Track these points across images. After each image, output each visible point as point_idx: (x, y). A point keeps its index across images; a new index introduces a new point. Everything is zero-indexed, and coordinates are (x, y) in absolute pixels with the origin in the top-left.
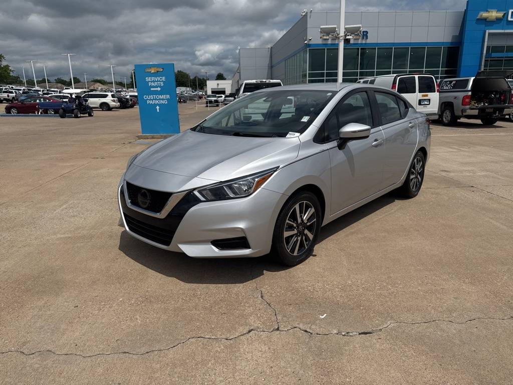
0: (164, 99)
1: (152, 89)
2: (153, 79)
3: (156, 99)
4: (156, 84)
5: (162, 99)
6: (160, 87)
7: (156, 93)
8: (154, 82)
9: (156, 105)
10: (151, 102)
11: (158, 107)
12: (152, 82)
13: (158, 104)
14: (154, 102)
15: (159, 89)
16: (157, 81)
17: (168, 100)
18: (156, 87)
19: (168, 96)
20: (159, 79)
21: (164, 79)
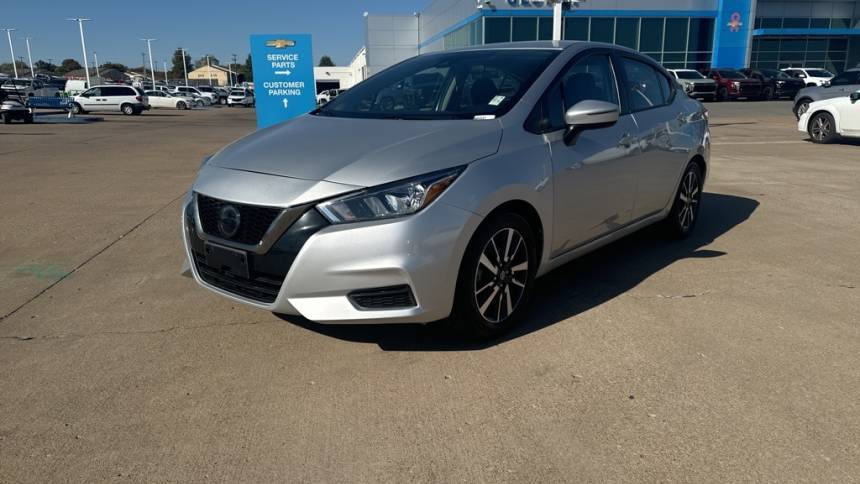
0: (295, 89)
1: (277, 73)
2: (279, 57)
3: (283, 88)
4: (283, 65)
5: (293, 89)
6: (290, 69)
7: (284, 78)
8: (280, 61)
9: (282, 97)
10: (275, 93)
11: (285, 101)
12: (277, 62)
13: (286, 96)
14: (280, 92)
15: (288, 73)
16: (286, 61)
17: (301, 89)
18: (284, 69)
19: (302, 84)
20: (287, 57)
21: (295, 57)
